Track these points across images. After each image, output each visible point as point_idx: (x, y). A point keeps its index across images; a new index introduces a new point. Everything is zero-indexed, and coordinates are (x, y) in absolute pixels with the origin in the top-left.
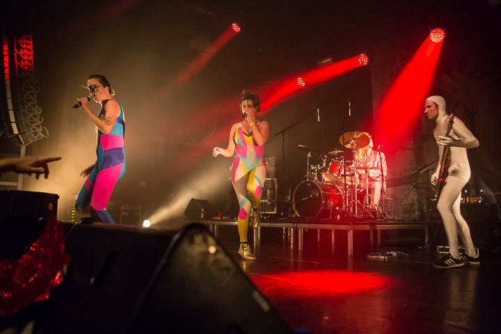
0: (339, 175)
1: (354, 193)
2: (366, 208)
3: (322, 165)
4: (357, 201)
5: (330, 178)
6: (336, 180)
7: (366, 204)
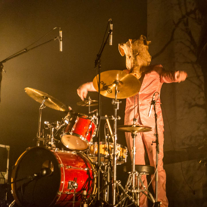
0: (89, 139)
1: (112, 168)
2: (130, 194)
3: (63, 122)
4: (117, 183)
5: (74, 143)
6: (83, 147)
7: (131, 188)
